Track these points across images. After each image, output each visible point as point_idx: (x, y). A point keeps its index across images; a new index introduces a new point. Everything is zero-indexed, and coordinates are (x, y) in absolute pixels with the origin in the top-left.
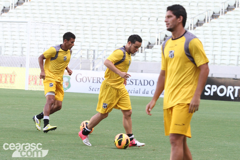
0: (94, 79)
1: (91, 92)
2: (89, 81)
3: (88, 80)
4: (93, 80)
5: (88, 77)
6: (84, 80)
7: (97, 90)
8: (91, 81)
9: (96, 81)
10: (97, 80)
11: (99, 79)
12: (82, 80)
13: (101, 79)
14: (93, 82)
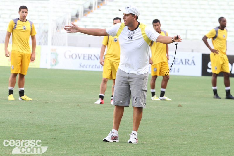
0: (85, 55)
1: (82, 69)
2: (80, 58)
3: (78, 56)
4: (84, 57)
5: (78, 54)
6: (74, 56)
7: (88, 66)
8: (82, 57)
9: (87, 58)
10: (89, 57)
11: (90, 56)
12: (71, 56)
13: (93, 56)
14: (84, 59)
